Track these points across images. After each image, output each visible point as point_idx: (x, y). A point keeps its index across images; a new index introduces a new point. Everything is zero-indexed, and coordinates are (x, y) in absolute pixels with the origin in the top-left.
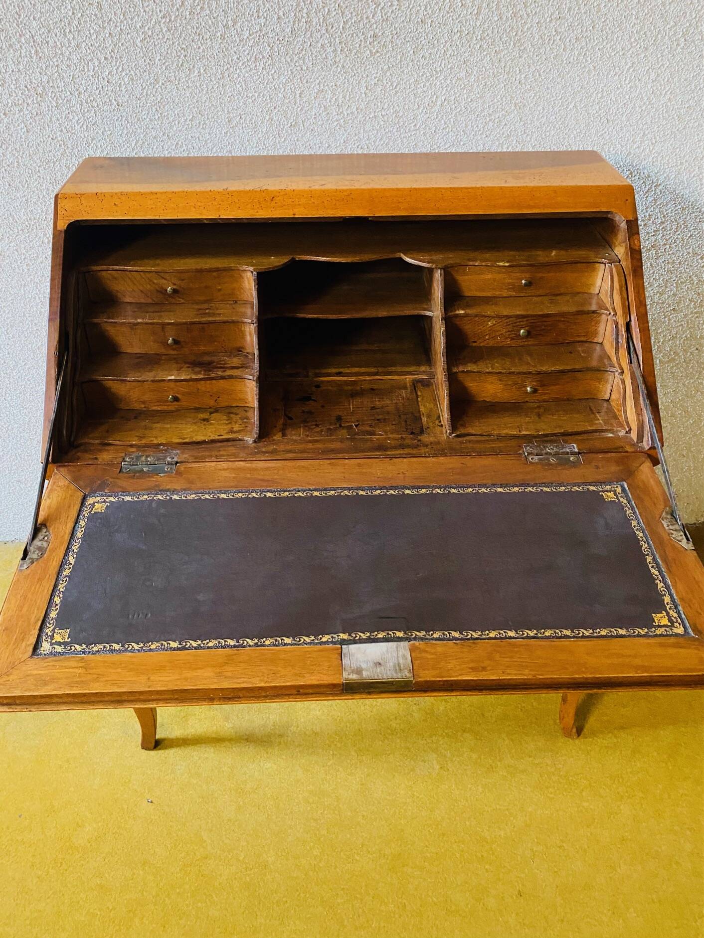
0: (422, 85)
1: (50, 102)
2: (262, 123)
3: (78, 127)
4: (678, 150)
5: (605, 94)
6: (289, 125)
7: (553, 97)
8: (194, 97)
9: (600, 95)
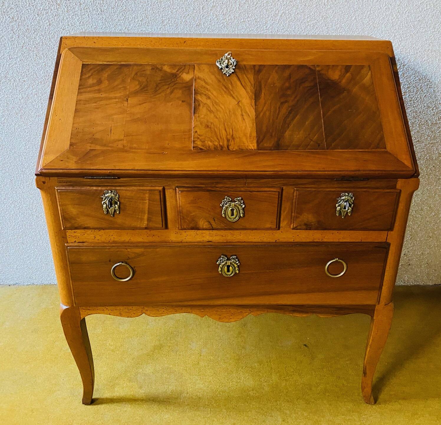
0: (270, 4)
1: (64, 9)
2: (181, 23)
3: (78, 23)
4: (415, 45)
5: (372, 12)
6: (196, 25)
7: (343, 13)
8: (144, 8)
9: (369, 13)
